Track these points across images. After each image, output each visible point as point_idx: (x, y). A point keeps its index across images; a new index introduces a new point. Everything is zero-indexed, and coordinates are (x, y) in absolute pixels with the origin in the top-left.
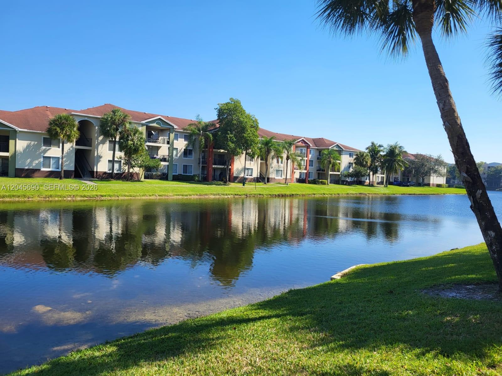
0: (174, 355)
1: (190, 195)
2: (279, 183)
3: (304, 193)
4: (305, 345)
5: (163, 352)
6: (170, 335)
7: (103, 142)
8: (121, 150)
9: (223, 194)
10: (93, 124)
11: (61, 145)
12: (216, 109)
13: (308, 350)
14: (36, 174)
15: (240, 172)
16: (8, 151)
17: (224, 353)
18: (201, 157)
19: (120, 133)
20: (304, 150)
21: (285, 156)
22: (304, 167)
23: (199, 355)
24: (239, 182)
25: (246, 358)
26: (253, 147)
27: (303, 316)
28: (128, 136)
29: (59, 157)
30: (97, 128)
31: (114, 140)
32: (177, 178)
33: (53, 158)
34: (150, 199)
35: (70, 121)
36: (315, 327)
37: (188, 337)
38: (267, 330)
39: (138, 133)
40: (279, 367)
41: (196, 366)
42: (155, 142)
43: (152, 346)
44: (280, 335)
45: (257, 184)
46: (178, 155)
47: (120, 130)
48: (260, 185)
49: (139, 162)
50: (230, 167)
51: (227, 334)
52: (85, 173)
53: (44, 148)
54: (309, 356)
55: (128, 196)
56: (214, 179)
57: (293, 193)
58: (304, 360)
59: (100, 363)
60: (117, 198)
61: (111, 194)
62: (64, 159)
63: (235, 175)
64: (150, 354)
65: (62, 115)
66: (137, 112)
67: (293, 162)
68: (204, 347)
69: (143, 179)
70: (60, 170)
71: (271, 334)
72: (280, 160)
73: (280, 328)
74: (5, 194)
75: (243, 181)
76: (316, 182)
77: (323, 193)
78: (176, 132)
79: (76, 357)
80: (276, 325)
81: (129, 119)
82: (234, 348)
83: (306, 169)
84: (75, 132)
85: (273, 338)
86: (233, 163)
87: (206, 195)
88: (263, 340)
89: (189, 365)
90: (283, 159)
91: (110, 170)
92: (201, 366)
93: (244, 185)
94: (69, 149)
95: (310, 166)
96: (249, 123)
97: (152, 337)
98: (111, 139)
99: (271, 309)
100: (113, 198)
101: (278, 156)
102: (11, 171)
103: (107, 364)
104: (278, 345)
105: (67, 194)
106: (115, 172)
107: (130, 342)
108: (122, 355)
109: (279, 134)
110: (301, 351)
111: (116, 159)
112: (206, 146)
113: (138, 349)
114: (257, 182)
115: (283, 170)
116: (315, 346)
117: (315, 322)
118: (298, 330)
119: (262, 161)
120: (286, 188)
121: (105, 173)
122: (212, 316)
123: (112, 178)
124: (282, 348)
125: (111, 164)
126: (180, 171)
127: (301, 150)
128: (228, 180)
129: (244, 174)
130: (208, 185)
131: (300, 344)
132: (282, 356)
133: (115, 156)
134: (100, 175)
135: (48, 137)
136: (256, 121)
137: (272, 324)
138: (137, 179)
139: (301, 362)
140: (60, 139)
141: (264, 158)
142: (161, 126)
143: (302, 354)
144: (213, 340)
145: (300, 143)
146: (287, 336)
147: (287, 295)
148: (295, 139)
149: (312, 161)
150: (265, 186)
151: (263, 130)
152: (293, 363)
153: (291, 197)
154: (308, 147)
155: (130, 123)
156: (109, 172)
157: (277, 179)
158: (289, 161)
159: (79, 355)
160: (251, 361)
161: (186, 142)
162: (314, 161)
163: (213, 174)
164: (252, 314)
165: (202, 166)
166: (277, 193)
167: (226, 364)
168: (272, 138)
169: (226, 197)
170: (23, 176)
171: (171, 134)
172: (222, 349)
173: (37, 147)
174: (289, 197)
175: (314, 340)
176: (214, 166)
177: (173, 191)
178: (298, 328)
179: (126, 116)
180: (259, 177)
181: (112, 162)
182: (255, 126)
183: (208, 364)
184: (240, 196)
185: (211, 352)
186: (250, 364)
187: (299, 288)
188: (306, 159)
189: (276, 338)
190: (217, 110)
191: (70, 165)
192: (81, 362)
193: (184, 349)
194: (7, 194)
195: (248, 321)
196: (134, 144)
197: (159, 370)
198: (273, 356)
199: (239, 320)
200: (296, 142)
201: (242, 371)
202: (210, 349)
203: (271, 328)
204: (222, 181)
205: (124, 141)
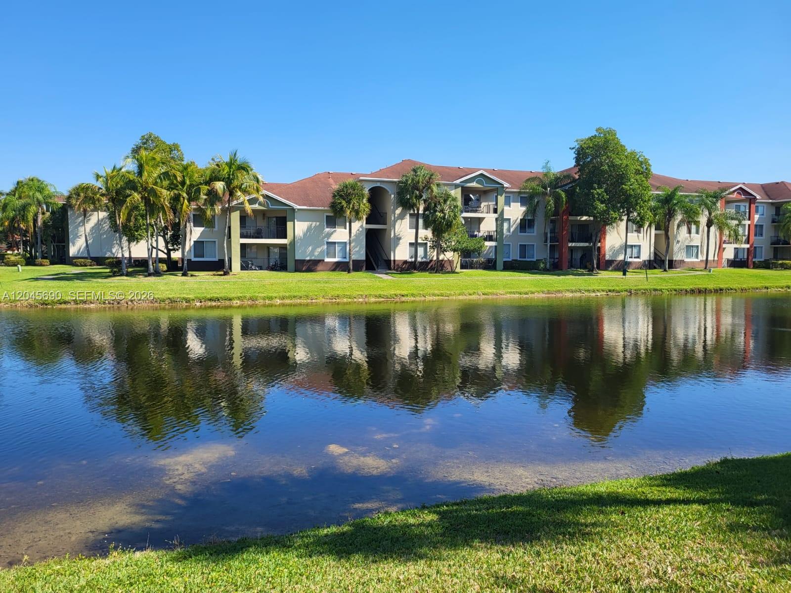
0: (524, 540)
1: (533, 293)
2: (693, 269)
3: (744, 286)
4: (761, 558)
5: (507, 533)
6: (515, 508)
7: (401, 217)
8: (426, 227)
9: (588, 291)
10: (388, 192)
11: (348, 224)
12: (573, 148)
13: (768, 568)
14: (320, 267)
15: (618, 253)
16: (285, 237)
17: (607, 550)
18: (548, 231)
19: (425, 201)
20: (744, 207)
21: (703, 220)
22: (744, 238)
23: (565, 547)
24: (617, 269)
25: (648, 564)
26: (640, 208)
27: (754, 508)
28: (435, 206)
29: (346, 242)
30: (393, 196)
31: (416, 212)
32: (510, 266)
33: (339, 243)
34: (470, 300)
35: (358, 190)
36: (781, 529)
37: (545, 516)
38: (684, 523)
39: (450, 199)
40: (711, 588)
41: (562, 562)
42: (476, 211)
43: (490, 521)
44: (710, 534)
45: (649, 271)
46: (512, 230)
47: (424, 197)
48: (657, 273)
49: (453, 244)
50: (599, 245)
51: (610, 520)
52: (379, 263)
53: (327, 230)
54: (772, 579)
55: (438, 296)
56: (571, 266)
57: (722, 286)
58: (762, 584)
59: (416, 535)
60: (423, 298)
61: (415, 292)
62: (352, 245)
63: (607, 257)
64: (487, 533)
65: (347, 183)
66: (447, 168)
67: (721, 229)
68: (572, 535)
69: (458, 269)
70: (347, 260)
71: (691, 530)
72: (693, 227)
73: (710, 522)
74: (284, 294)
75: (623, 267)
76: (771, 265)
77: (785, 284)
78: (507, 192)
79: (385, 521)
80: (701, 516)
81: (437, 179)
82: (625, 545)
83: (748, 242)
84: (364, 205)
85: (697, 537)
86: (605, 238)
87: (559, 291)
88: (677, 538)
89: (550, 560)
90: (700, 225)
91: (411, 257)
92: (569, 564)
93: (624, 274)
94: (358, 230)
95: (756, 235)
96: (632, 167)
97: (487, 507)
98: (412, 212)
99: (688, 488)
100: (418, 299)
101: (690, 220)
102: (291, 264)
103: (425, 537)
104: (707, 551)
105: (358, 293)
106: (419, 259)
107: (456, 511)
108: (447, 528)
109: (691, 181)
110: (753, 567)
111: (420, 241)
112: (556, 213)
113: (469, 523)
114: (650, 268)
115: (699, 245)
116: (783, 562)
117: (781, 520)
118: (747, 530)
119: (658, 232)
120: (707, 277)
121: (405, 262)
122: (581, 488)
123: (415, 270)
124: (715, 557)
125: (413, 249)
126: (515, 255)
127: (738, 207)
128: (595, 266)
129: (625, 254)
130: (559, 275)
131: (751, 554)
132: (716, 571)
133: (419, 237)
134: (398, 265)
135: (332, 215)
136: (646, 162)
137: (692, 513)
138: (449, 269)
139: (755, 586)
140: (346, 217)
141: (663, 227)
142: (483, 185)
143: (757, 572)
144: (587, 526)
145: (735, 195)
146: (725, 537)
147: (719, 468)
148: (725, 187)
149: (761, 226)
150: (665, 275)
151: (658, 178)
152: (740, 586)
153: (718, 294)
154: (752, 200)
155: (438, 185)
156: (410, 260)
157: (688, 262)
158: (713, 229)
159: (389, 520)
160: (658, 571)
161: (524, 209)
162: (764, 227)
163: (570, 257)
164: (652, 492)
165: (550, 245)
166: (689, 287)
167: (613, 568)
168: (676, 190)
169: (593, 295)
170: (304, 269)
171: (499, 197)
172: (603, 543)
173: (319, 229)
174: (713, 293)
175: (779, 553)
176: (570, 245)
177: (504, 287)
178: (745, 527)
179: (432, 175)
180: (652, 259)
181: (415, 245)
182: (644, 171)
183: (582, 562)
184: (619, 294)
185: (583, 545)
186: (656, 575)
187: (742, 457)
188: (747, 222)
189: (702, 539)
190: (574, 150)
191: (359, 253)
192: (392, 529)
193: (539, 534)
194: (287, 294)
195: (646, 503)
196: (444, 218)
197: (503, 559)
198: (699, 569)
199: (629, 500)
200: (727, 192)
201: (641, 583)
202: (583, 540)
203: (690, 520)
204: (585, 268)
205: (430, 213)
